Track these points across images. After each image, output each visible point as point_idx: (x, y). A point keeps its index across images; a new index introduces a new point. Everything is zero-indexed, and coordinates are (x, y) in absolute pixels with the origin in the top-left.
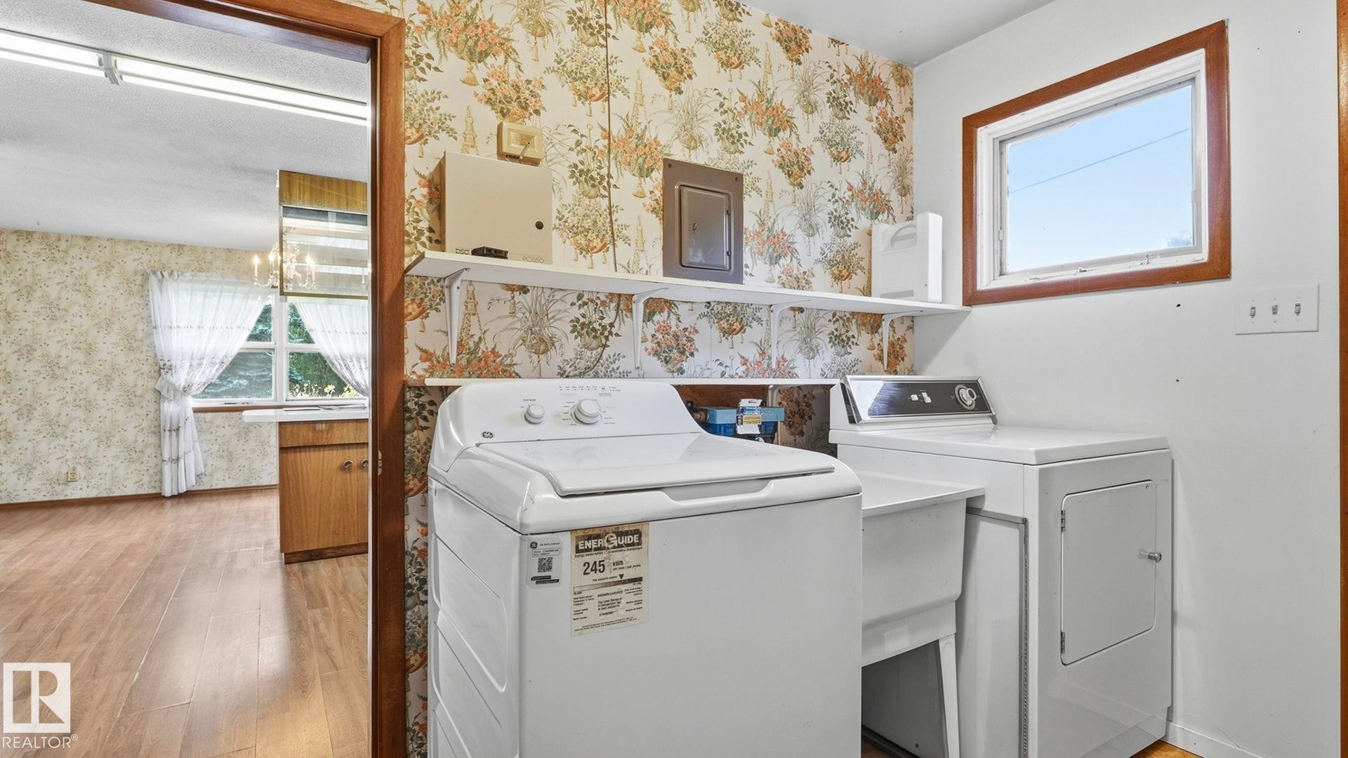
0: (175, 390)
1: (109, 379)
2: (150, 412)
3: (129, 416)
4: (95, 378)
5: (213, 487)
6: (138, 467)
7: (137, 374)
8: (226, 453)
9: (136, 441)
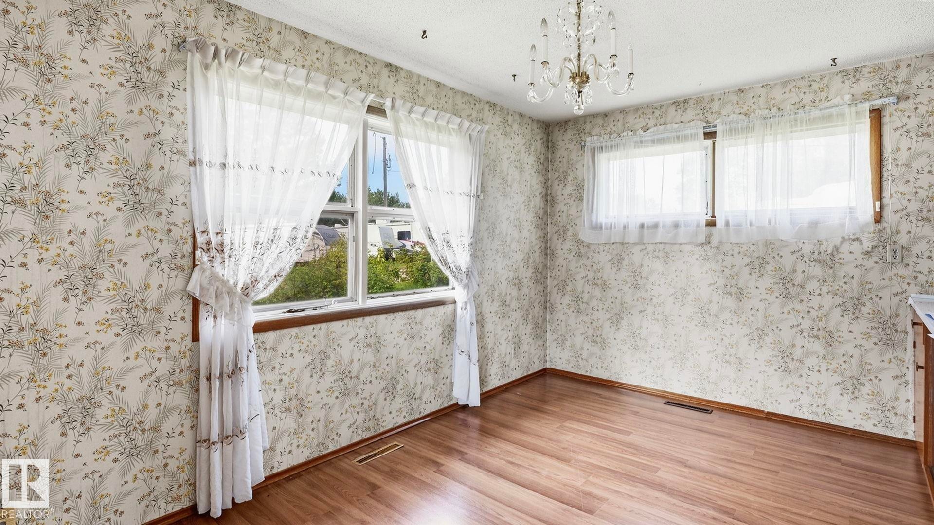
0: (231, 292)
1: (91, 275)
2: (173, 341)
3: (132, 355)
4: (58, 274)
5: (275, 471)
6: (148, 463)
7: (148, 261)
8: (294, 403)
9: (145, 407)
